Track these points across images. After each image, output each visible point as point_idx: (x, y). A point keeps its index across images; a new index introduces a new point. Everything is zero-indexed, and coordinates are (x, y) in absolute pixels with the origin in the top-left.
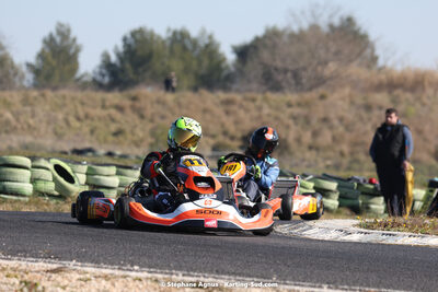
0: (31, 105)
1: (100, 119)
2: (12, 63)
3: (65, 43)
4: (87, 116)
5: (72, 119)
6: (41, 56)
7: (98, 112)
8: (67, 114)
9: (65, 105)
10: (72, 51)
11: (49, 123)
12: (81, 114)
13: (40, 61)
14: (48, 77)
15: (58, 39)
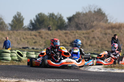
0: (10, 35)
1: (30, 38)
2: (5, 23)
3: (19, 18)
4: (26, 38)
5: (22, 39)
6: (13, 21)
7: (29, 37)
8: (21, 37)
9: (20, 35)
10: (22, 20)
11: (16, 40)
12: (25, 38)
13: (13, 23)
14: (15, 27)
15: (17, 16)
